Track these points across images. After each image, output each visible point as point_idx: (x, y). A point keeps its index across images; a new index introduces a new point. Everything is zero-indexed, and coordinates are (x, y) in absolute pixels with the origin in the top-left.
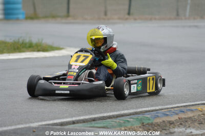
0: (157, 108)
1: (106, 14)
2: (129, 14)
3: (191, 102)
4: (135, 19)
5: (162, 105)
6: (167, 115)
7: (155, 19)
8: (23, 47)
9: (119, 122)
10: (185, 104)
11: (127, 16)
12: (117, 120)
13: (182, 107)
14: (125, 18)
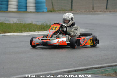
1: (93, 9)
8: (46, 28)
9: (102, 71)
11: (106, 10)
12: (101, 70)
14: (104, 11)
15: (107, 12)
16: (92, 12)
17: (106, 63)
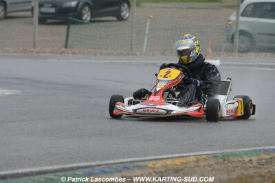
0: (94, 164)
1: (34, 46)
2: (66, 46)
3: (140, 157)
4: (74, 53)
5: (101, 160)
7: (101, 54)
10: (131, 160)
11: (64, 49)
12: (37, 178)
13: (127, 162)
14: (60, 51)
15: (68, 53)
16: (32, 52)
17: (52, 165)
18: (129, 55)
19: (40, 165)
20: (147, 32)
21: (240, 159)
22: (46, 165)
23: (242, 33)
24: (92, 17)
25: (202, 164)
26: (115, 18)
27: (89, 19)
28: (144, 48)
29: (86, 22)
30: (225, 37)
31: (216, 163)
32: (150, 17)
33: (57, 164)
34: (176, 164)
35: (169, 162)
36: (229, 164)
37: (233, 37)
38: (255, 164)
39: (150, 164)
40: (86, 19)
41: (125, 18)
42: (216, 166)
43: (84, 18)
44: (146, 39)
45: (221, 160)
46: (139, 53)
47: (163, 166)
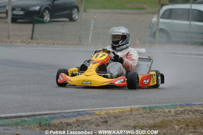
0: (56, 112)
2: (32, 38)
4: (38, 43)
5: (61, 110)
6: (65, 117)
7: (58, 44)
10: (83, 110)
18: (78, 44)
19: (16, 112)
20: (92, 28)
21: (162, 110)
22: (21, 112)
23: (161, 30)
24: (50, 18)
25: (134, 113)
26: (67, 20)
27: (48, 19)
28: (90, 40)
29: (47, 21)
30: (149, 33)
31: (145, 113)
32: (94, 18)
33: (28, 112)
34: (116, 113)
35: (111, 111)
36: (154, 114)
37: (155, 33)
38: (173, 113)
39: (97, 112)
40: (46, 20)
41: (75, 19)
42: (145, 115)
43: (45, 18)
44: (91, 34)
45: (149, 111)
46: (86, 44)
47: (106, 113)
